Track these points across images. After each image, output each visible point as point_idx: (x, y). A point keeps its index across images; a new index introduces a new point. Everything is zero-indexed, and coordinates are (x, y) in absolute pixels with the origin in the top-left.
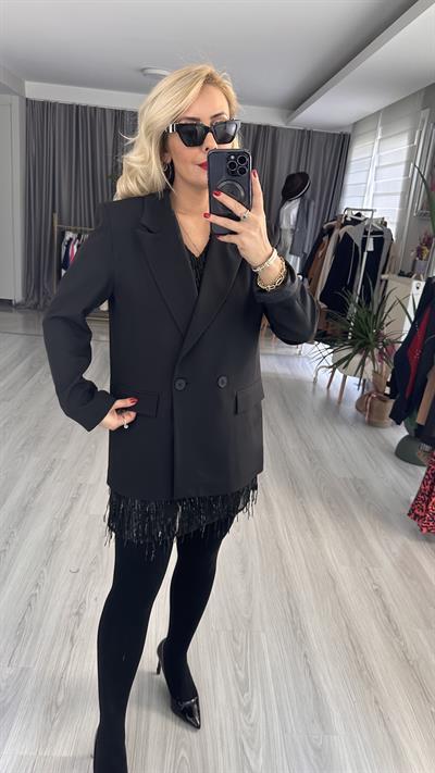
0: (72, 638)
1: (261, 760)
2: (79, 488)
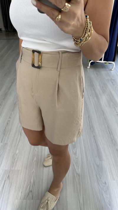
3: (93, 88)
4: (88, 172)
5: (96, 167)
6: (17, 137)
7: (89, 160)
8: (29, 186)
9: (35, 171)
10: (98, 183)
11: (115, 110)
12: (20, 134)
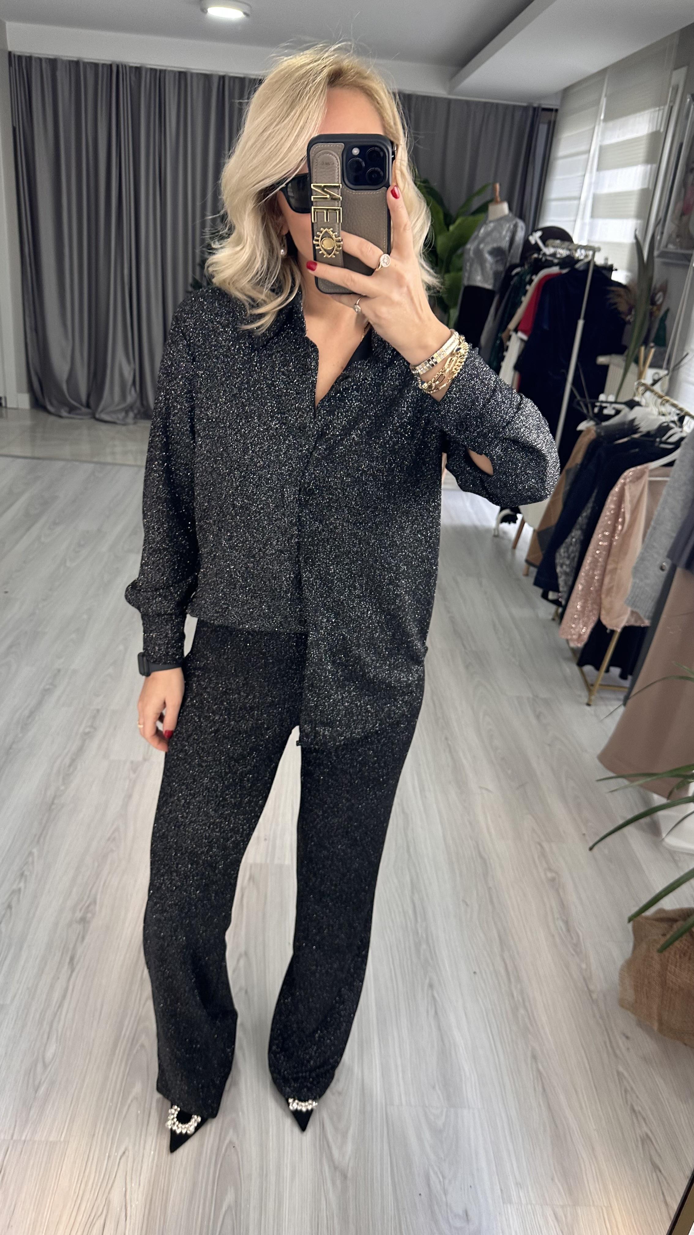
0: (72, 959)
1: (349, 1148)
2: (94, 717)
3: (446, 739)
4: (387, 1159)
5: (427, 1135)
6: (56, 978)
7: (396, 1101)
8: (101, 1221)
9: (130, 1148)
10: (433, 1212)
11: (543, 854)
12: (68, 960)
